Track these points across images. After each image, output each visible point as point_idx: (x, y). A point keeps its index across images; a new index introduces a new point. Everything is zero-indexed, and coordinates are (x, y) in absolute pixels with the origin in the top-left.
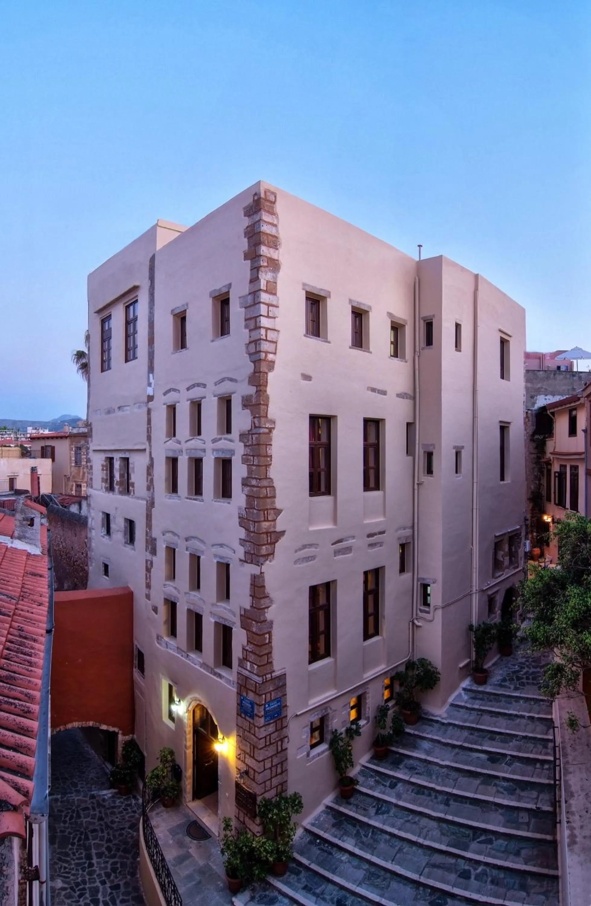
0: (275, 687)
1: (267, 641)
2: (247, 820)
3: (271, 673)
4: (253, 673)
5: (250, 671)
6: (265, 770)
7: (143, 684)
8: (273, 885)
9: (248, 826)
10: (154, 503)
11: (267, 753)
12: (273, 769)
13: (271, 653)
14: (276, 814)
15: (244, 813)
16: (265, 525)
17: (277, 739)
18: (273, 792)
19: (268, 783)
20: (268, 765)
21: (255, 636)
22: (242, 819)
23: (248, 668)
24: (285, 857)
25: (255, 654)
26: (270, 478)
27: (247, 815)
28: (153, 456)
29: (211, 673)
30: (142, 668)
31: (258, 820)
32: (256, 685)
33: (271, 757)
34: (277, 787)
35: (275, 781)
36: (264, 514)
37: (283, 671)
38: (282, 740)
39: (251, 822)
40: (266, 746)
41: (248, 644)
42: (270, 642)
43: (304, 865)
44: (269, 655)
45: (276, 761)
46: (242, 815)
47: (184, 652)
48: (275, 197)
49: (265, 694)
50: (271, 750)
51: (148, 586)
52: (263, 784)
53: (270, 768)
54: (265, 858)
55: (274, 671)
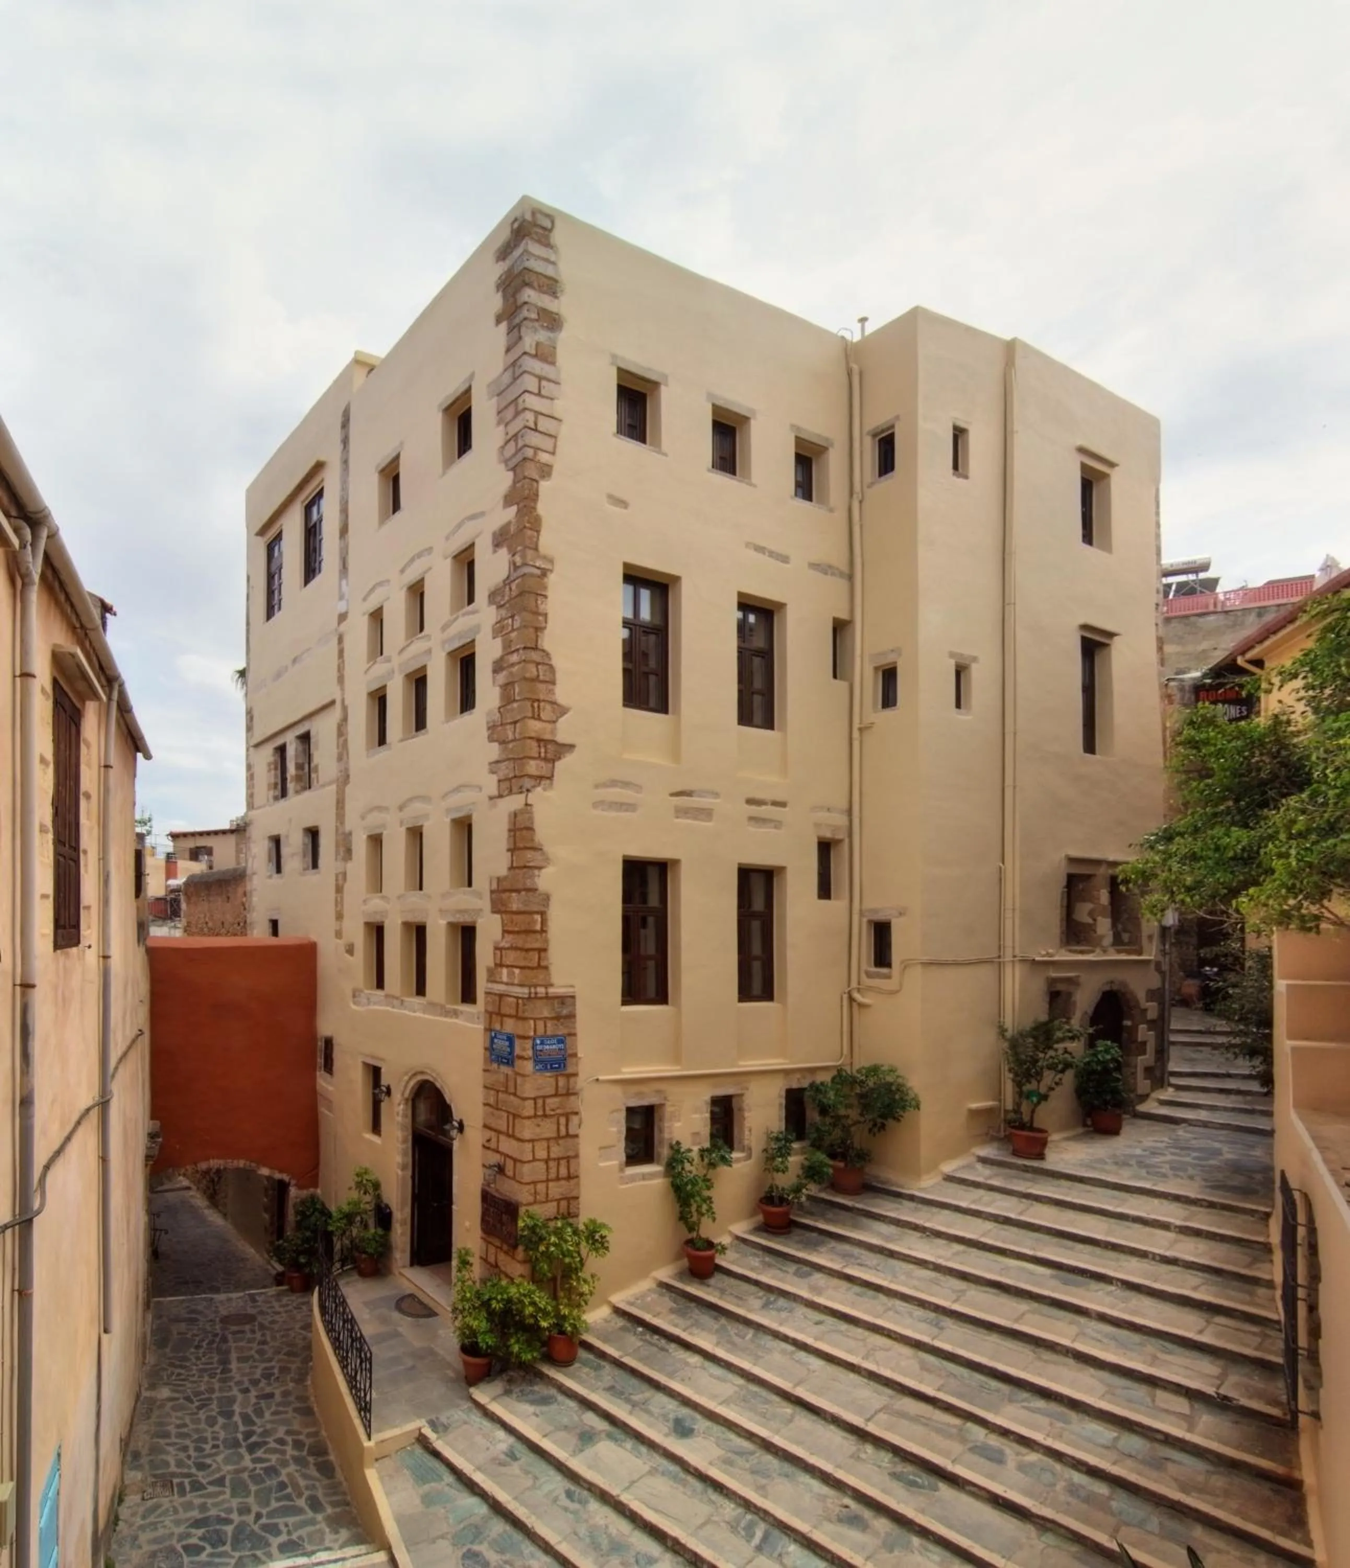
0: (553, 1015)
1: (538, 927)
2: (502, 1257)
3: (546, 987)
4: (513, 984)
5: (507, 984)
6: (534, 1160)
7: (331, 1088)
8: (548, 1376)
9: (503, 1269)
10: (348, 776)
11: (538, 1130)
12: (552, 1164)
13: (545, 950)
14: (555, 1245)
15: (497, 1247)
16: (535, 726)
17: (558, 1111)
18: (549, 1209)
19: (541, 1187)
20: (542, 1154)
21: (515, 917)
22: (492, 1259)
23: (505, 979)
24: (570, 1325)
25: (516, 949)
26: (543, 651)
27: (501, 1248)
28: (346, 703)
29: (441, 1015)
30: (329, 1066)
31: (520, 1252)
32: (518, 1004)
33: (548, 1139)
34: (558, 1201)
35: (556, 1190)
36: (533, 706)
37: (571, 990)
38: (567, 1116)
39: (508, 1259)
40: (535, 1116)
41: (503, 937)
42: (543, 931)
43: (610, 1356)
44: (543, 954)
45: (556, 1151)
46: (492, 1250)
47: (397, 998)
48: (553, 222)
49: (535, 1020)
50: (548, 1129)
51: (339, 916)
52: (532, 1186)
53: (547, 1161)
54: (532, 1321)
55: (552, 985)
